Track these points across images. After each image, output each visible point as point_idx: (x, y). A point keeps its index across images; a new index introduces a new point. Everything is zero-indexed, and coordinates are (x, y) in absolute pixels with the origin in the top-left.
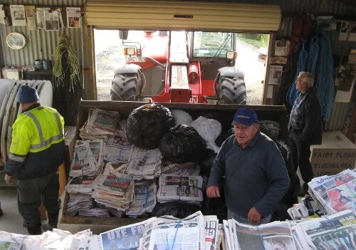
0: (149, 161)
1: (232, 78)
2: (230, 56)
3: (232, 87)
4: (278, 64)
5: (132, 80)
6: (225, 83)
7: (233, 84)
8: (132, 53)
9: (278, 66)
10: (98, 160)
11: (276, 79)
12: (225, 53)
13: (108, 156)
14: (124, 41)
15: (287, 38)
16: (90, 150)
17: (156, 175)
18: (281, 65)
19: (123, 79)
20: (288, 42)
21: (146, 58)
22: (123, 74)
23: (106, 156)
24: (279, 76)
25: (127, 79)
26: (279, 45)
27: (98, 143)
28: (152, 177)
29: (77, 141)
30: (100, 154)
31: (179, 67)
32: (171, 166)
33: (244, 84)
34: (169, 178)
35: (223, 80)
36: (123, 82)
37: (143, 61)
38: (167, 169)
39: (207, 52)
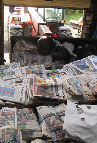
0: (46, 60)
1: (66, 31)
2: (63, 22)
3: (66, 35)
4: (88, 24)
5: (20, 32)
6: (62, 33)
7: (67, 34)
8: (16, 20)
9: (88, 25)
10: (24, 61)
11: (87, 31)
12: (60, 21)
13: (28, 59)
14: (12, 13)
15: (91, 12)
16: (19, 57)
17: (51, 65)
18: (89, 24)
19: (16, 31)
20: (92, 14)
21: (23, 22)
22: (15, 29)
23: (27, 59)
24: (88, 29)
25: (17, 31)
26: (88, 15)
27: (22, 54)
28: (49, 66)
29: (13, 53)
30: (24, 58)
31: (43, 25)
32: (56, 62)
33: (71, 34)
34: (56, 67)
35: (61, 32)
36: (16, 32)
37: (22, 24)
38: (55, 63)
39: (51, 20)
